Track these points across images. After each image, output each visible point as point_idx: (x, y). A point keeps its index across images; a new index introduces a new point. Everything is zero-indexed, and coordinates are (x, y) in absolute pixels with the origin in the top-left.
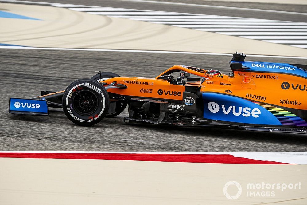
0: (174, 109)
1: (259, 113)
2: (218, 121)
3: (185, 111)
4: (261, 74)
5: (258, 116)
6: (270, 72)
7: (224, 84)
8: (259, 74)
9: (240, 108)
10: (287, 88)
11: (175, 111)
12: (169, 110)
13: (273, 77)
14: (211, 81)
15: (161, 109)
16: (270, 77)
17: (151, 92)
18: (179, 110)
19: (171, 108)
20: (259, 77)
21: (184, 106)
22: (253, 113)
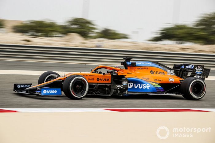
0: (118, 88)
1: (149, 86)
2: (132, 92)
3: (123, 88)
4: (140, 67)
5: (149, 88)
6: (144, 66)
7: (129, 73)
8: (139, 67)
9: (142, 84)
10: (153, 73)
11: (119, 88)
12: (116, 88)
13: (146, 69)
14: (122, 72)
15: (111, 88)
16: (144, 68)
17: (93, 80)
18: (120, 88)
19: (117, 87)
20: (140, 69)
21: (122, 85)
22: (147, 86)
